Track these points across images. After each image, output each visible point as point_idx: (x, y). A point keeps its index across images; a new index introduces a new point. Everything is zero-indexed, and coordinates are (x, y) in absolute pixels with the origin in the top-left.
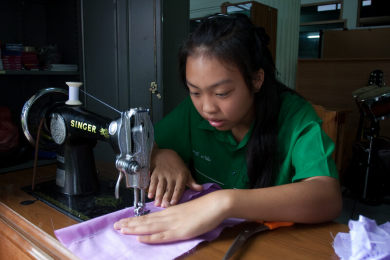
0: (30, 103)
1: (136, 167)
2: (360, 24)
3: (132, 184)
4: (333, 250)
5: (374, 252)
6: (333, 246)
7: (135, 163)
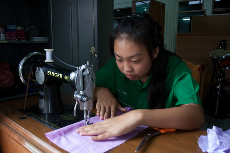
0: (23, 61)
1: (86, 98)
2: (214, 12)
3: (83, 107)
4: (198, 145)
5: (221, 147)
6: (198, 143)
7: (85, 96)
